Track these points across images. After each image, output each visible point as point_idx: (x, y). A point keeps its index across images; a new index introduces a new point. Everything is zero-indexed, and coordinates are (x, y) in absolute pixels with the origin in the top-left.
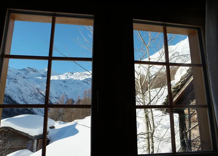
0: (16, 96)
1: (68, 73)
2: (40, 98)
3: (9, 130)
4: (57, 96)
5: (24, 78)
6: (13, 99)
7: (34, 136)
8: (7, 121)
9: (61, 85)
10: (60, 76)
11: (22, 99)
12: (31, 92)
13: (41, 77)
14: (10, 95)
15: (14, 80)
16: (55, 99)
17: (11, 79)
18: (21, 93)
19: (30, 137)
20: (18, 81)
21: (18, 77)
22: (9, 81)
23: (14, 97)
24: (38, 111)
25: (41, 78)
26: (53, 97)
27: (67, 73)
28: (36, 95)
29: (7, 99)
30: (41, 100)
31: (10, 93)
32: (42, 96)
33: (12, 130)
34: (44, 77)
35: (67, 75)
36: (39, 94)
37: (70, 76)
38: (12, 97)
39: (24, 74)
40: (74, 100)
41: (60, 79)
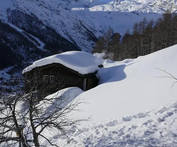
0: (60, 29)
1: (114, 2)
2: (83, 31)
3: (59, 66)
4: (101, 30)
5: (66, 9)
6: (57, 32)
7: (83, 74)
8: (57, 57)
9: (106, 17)
10: (105, 5)
11: (65, 32)
12: (73, 25)
13: (83, 7)
14: (54, 28)
15: (57, 12)
16: (100, 33)
17: (54, 11)
18: (65, 26)
19: (80, 75)
20: (60, 13)
21: (60, 8)
22: (52, 13)
23: (58, 30)
24: (82, 45)
25: (83, 9)
26: (97, 30)
27: (112, 2)
28: (79, 28)
29: (51, 32)
30: (84, 33)
31: (54, 26)
32: (85, 29)
33: (62, 66)
34: (87, 7)
35: (112, 5)
36: (83, 27)
37: (116, 5)
38: (56, 31)
39: (66, 5)
40: (121, 34)
41: (104, 9)
